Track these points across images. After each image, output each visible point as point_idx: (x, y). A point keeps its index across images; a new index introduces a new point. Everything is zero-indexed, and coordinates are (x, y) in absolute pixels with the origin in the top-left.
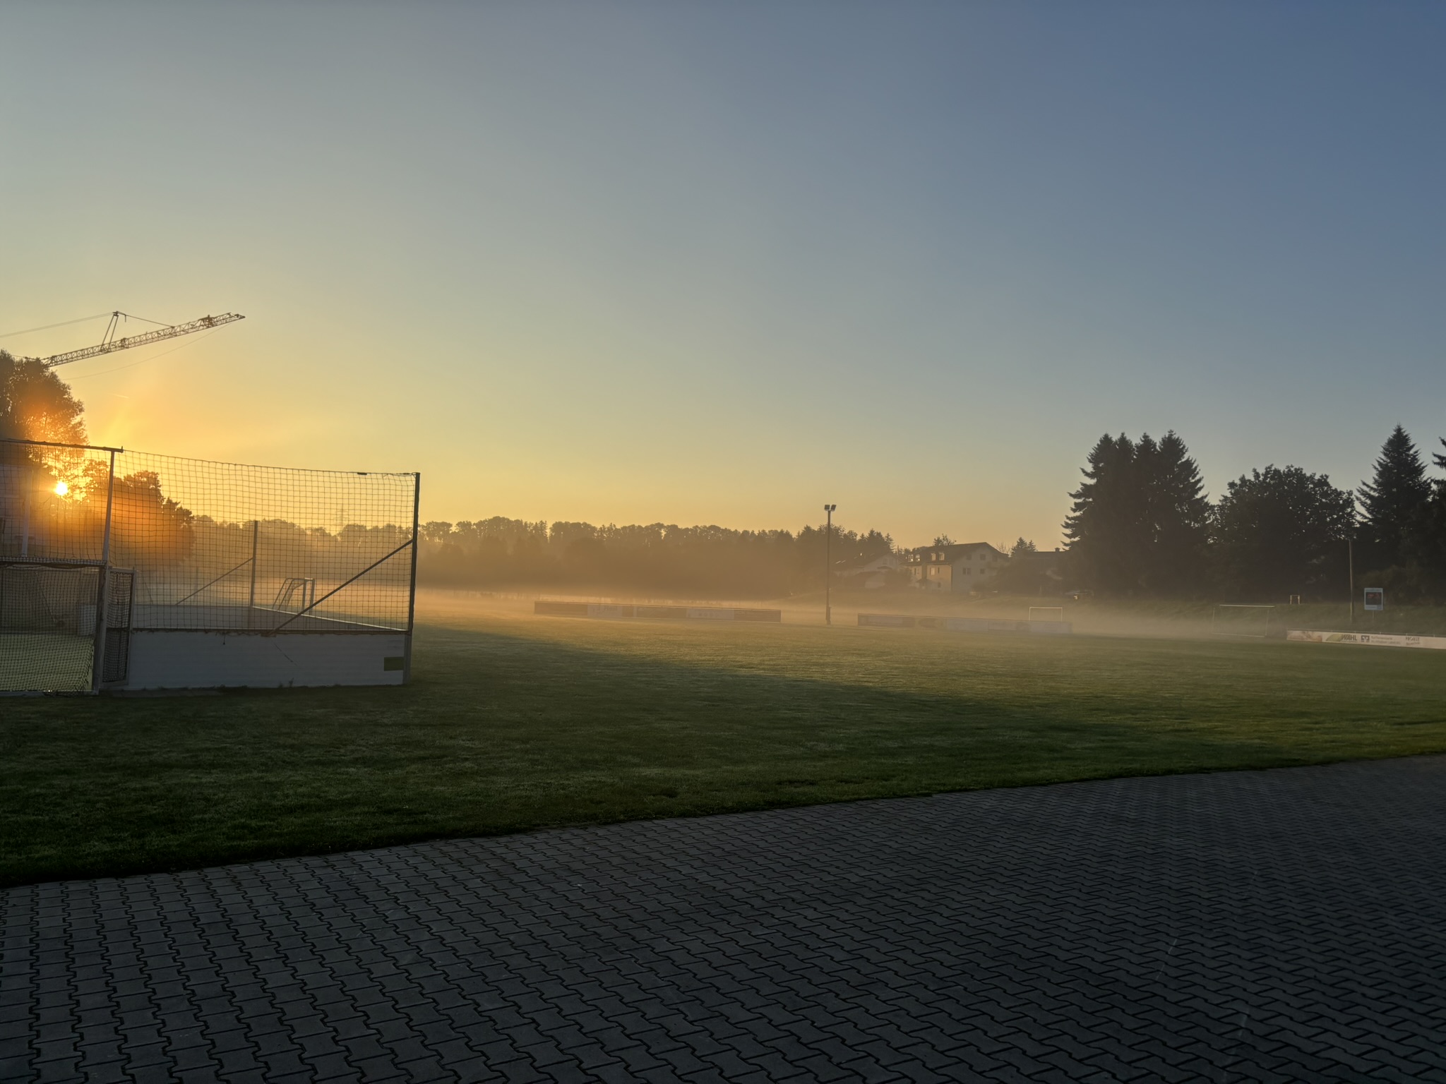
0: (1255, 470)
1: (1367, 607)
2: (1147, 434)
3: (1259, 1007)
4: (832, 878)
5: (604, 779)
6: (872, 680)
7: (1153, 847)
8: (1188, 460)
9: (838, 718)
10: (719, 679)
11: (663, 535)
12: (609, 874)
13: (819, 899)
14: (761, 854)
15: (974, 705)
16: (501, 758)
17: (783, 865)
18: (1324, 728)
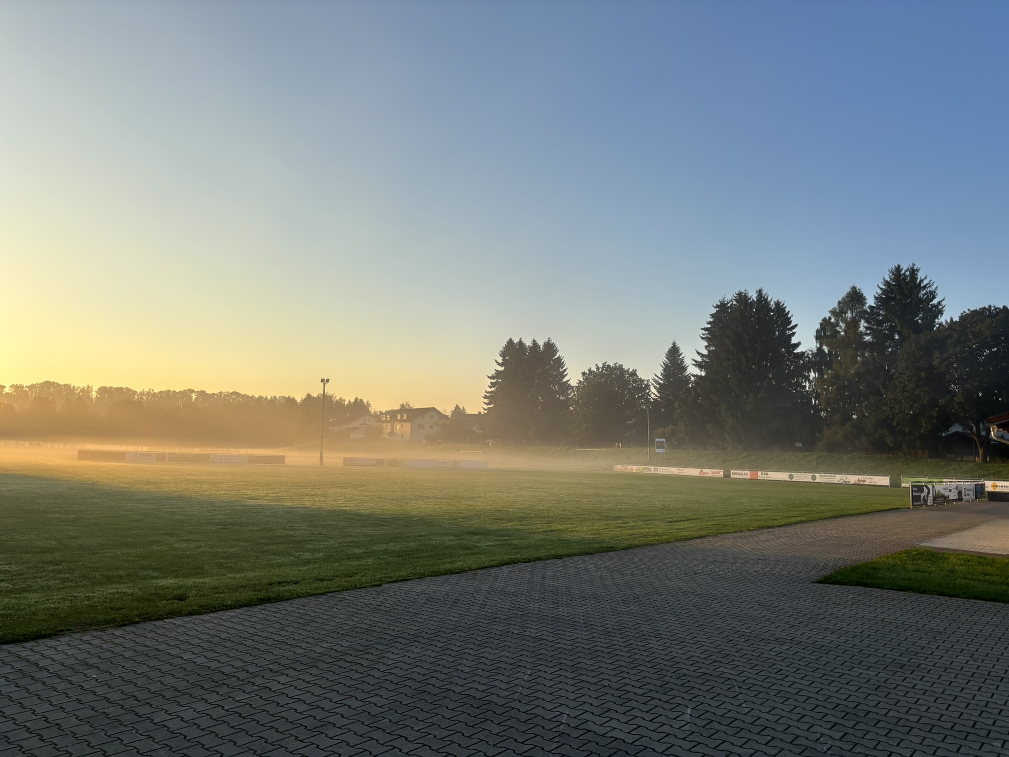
0: (596, 365)
1: (657, 450)
2: (535, 340)
3: (574, 708)
4: (302, 651)
5: (125, 590)
6: (349, 505)
7: (523, 610)
8: (559, 357)
9: (320, 534)
10: (232, 509)
11: (194, 398)
12: (120, 665)
13: (291, 667)
14: (250, 638)
15: (419, 520)
16: (35, 578)
17: (267, 644)
18: (629, 526)
